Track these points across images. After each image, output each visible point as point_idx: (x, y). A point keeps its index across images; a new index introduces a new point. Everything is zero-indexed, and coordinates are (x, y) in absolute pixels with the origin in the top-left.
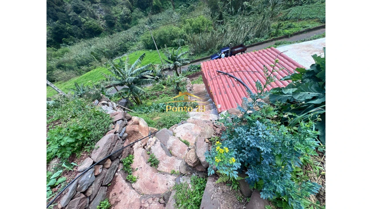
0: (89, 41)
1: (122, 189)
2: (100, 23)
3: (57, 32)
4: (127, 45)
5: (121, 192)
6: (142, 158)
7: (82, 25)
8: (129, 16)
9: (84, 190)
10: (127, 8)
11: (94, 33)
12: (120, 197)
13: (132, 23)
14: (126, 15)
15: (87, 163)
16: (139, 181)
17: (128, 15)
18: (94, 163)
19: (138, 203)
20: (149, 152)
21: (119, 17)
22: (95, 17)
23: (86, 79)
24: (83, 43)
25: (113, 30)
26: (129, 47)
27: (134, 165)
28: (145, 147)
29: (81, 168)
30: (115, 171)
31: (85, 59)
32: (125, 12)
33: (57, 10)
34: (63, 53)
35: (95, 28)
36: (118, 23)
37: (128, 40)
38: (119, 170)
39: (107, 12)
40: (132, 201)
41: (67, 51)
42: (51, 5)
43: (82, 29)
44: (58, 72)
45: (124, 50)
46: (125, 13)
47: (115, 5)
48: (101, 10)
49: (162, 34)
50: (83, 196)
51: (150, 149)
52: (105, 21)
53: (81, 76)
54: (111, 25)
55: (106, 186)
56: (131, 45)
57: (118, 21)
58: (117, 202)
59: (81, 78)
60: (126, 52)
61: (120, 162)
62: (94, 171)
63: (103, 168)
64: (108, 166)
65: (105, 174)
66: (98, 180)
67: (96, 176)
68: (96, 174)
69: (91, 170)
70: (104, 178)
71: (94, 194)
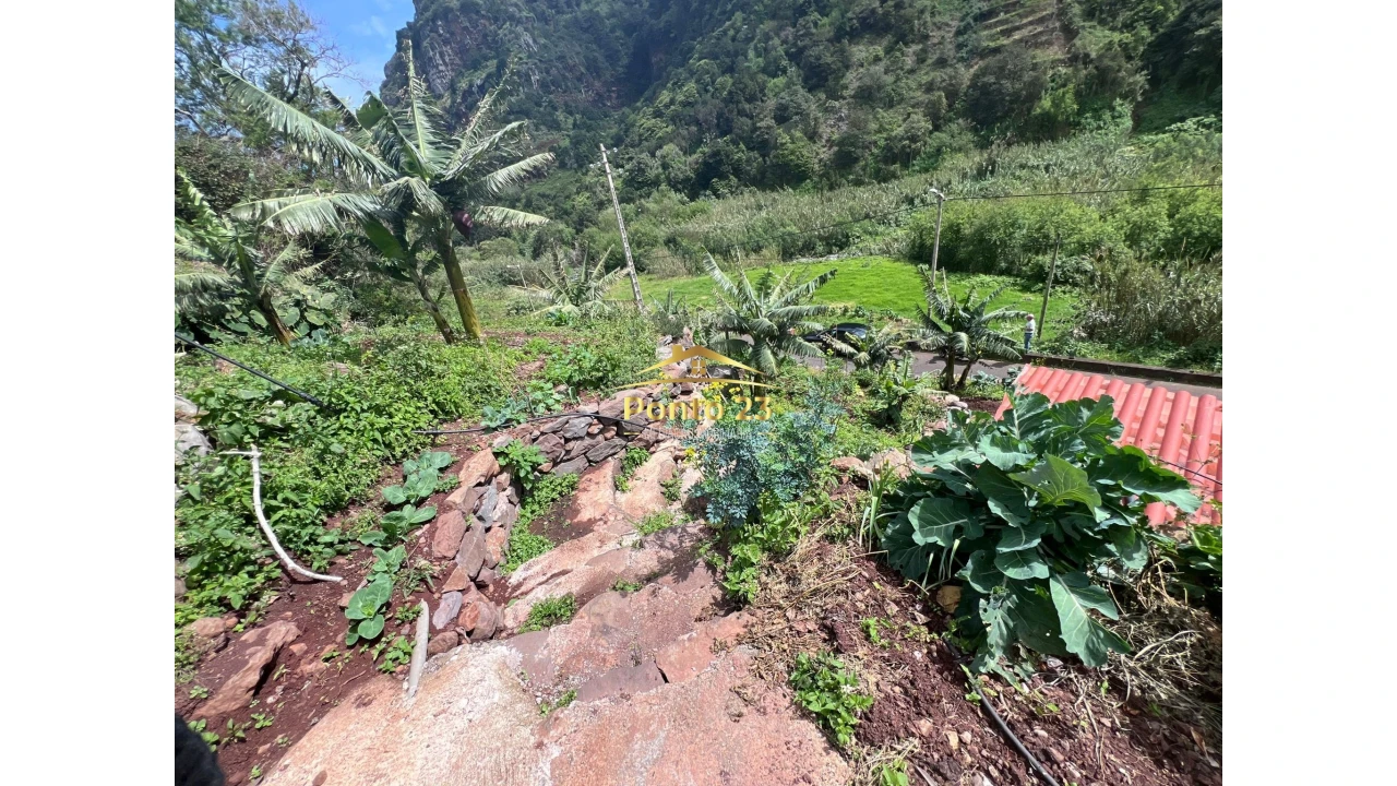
0: (762, 197)
1: (602, 480)
2: (817, 154)
3: (711, 161)
4: (857, 229)
5: (597, 483)
6: (658, 468)
7: (773, 153)
8: (915, 142)
9: (568, 435)
10: (925, 116)
11: (788, 175)
12: (593, 487)
13: (914, 165)
14: (908, 138)
15: (590, 408)
16: (629, 495)
17: (914, 139)
18: (597, 413)
19: (604, 507)
20: (677, 474)
21: (882, 143)
22: (813, 136)
23: (701, 290)
24: (749, 197)
25: (842, 176)
26: (858, 237)
27: (639, 471)
28: (679, 461)
29: (582, 408)
30: (611, 452)
31: (729, 239)
32: (913, 128)
33: (741, 113)
34: (694, 213)
35: (797, 165)
36: (868, 159)
37: (867, 216)
38: (616, 456)
39: (854, 124)
40: (601, 501)
41: (703, 211)
42: (736, 98)
43: (765, 162)
44: (660, 254)
45: (837, 241)
46: (907, 132)
47: (891, 106)
48: (841, 119)
49: (999, 221)
50: (562, 441)
51: (683, 471)
52: (836, 149)
53: (695, 279)
54: (844, 163)
55: (589, 461)
56: (870, 234)
57: (872, 154)
58: (585, 490)
59: (693, 283)
60: (841, 248)
61: (625, 447)
62: (590, 425)
63: (601, 432)
64: (608, 435)
65: (598, 443)
66: (588, 441)
67: (588, 434)
68: (590, 430)
69: (589, 420)
70: (594, 446)
71: (573, 454)
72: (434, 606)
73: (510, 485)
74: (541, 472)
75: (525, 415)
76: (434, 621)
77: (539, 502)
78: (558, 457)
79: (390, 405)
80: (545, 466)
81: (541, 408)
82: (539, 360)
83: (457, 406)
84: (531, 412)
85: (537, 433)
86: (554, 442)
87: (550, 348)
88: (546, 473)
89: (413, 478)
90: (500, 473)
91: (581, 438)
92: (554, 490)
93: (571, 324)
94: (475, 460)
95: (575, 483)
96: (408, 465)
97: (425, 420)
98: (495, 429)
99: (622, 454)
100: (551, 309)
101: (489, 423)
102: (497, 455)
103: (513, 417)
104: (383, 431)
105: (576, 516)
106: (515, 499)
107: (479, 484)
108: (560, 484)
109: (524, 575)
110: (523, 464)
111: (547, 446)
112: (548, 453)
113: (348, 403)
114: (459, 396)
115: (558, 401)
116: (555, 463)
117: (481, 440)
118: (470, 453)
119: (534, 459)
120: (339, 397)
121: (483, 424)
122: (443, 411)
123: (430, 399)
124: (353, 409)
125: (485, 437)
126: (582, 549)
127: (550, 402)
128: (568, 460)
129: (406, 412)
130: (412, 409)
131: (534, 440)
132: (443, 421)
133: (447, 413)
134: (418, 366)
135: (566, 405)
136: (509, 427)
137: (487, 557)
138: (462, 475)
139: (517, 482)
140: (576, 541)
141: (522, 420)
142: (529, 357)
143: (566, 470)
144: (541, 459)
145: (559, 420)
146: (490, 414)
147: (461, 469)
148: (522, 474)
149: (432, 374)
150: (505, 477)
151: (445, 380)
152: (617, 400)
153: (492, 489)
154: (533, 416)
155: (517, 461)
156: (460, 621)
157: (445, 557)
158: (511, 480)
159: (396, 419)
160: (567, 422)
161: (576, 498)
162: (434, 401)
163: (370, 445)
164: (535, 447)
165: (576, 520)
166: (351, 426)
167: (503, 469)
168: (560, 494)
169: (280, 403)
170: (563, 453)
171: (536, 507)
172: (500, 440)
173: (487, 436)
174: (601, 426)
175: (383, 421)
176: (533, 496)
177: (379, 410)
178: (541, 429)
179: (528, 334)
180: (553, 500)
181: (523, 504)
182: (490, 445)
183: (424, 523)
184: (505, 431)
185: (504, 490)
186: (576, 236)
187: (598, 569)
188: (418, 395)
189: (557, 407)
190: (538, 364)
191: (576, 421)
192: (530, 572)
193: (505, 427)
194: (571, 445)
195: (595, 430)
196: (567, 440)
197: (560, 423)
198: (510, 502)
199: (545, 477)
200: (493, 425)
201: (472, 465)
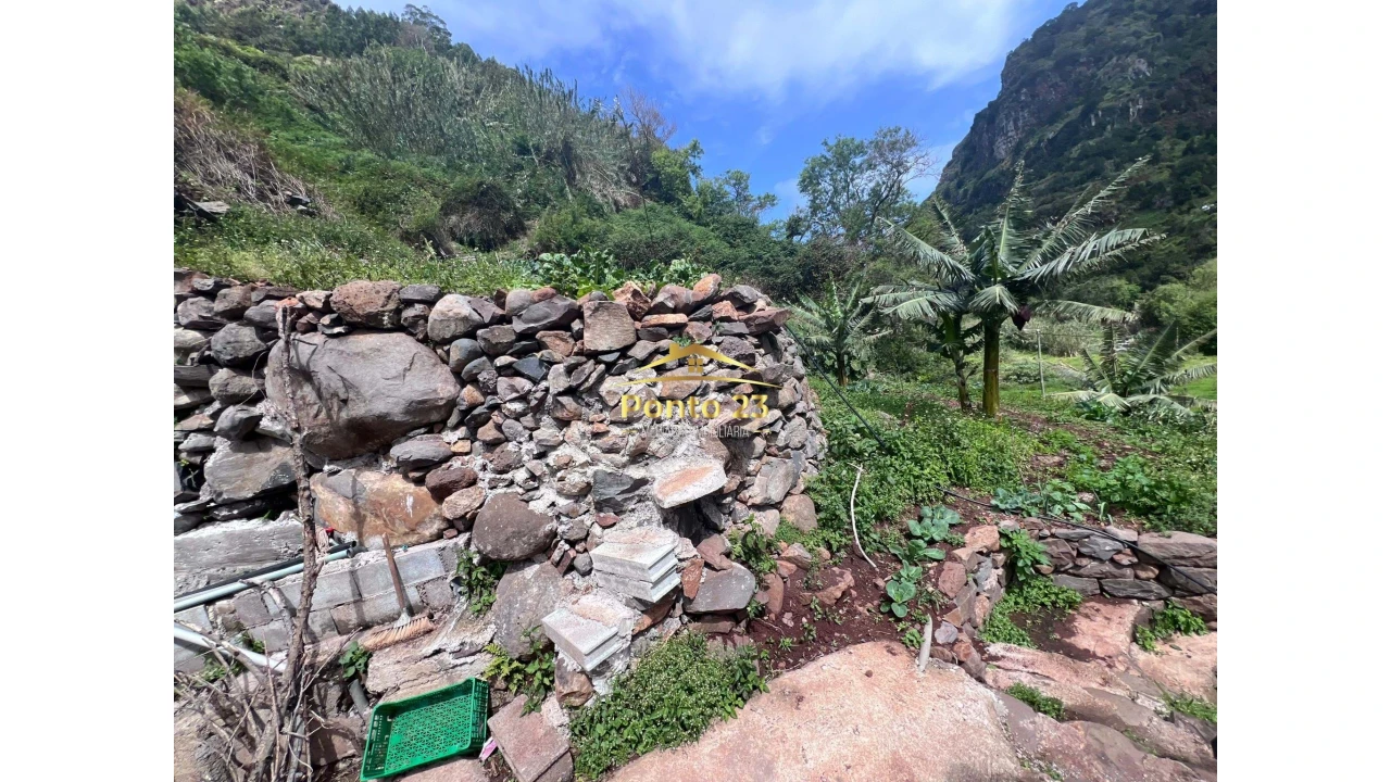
1: (1115, 619)
5: (1108, 618)
9: (1083, 550)
12: (1099, 618)
15: (1128, 534)
16: (1154, 656)
18: (1135, 543)
19: (1112, 650)
27: (1181, 639)
29: (1112, 529)
30: (1139, 595)
38: (1145, 603)
40: (1109, 640)
50: (1075, 553)
55: (1102, 590)
58: (1088, 616)
61: (1165, 599)
62: (1119, 552)
63: (1132, 566)
64: (1143, 574)
65: (1123, 576)
66: (1108, 568)
67: (1112, 560)
68: (1117, 557)
69: (1119, 546)
70: (1115, 577)
71: (1082, 571)
72: (937, 625)
73: (1003, 566)
74: (1037, 570)
75: (1036, 510)
76: (936, 635)
77: (1026, 598)
78: (1062, 566)
79: (924, 460)
80: (1045, 567)
81: (1057, 510)
82: (1059, 455)
83: (970, 477)
84: (1045, 508)
85: (1046, 532)
86: (1064, 550)
87: (1077, 445)
88: (1043, 575)
89: (927, 521)
90: (998, 551)
91: (1101, 561)
92: (1046, 595)
93: (1109, 421)
94: (982, 530)
95: (1075, 602)
96: (927, 510)
97: (943, 480)
98: (1003, 511)
99: (1158, 605)
100: (1083, 395)
101: (999, 503)
102: (1002, 535)
103: (1024, 507)
104: (916, 477)
105: (1069, 637)
106: (1004, 582)
107: (981, 553)
108: (1057, 595)
109: (1002, 653)
110: (1023, 554)
111: (1055, 550)
112: (1052, 557)
113: (900, 451)
114: (975, 469)
115: (1079, 510)
116: (1057, 571)
117: (987, 515)
118: (977, 523)
119: (1037, 556)
120: (897, 445)
121: (993, 502)
122: (956, 476)
123: (950, 464)
124: (902, 455)
125: (992, 514)
126: (1076, 672)
127: (1070, 507)
128: (1074, 575)
129: (933, 469)
130: (937, 468)
131: (1041, 538)
132: (954, 484)
133: (958, 479)
134: (952, 436)
135: (1089, 517)
136: (1017, 514)
137: (973, 617)
138: (967, 537)
139: (1011, 568)
140: (1069, 660)
141: (1033, 514)
142: (1048, 450)
143: (1069, 585)
144: (1044, 559)
145: (1078, 530)
146: (1002, 496)
147: (967, 532)
148: (1020, 564)
149: (959, 444)
150: (1001, 557)
151: (966, 452)
152: (1171, 541)
153: (988, 562)
154: (1045, 514)
155: (1018, 550)
156: (955, 648)
157: (946, 595)
158: (1006, 562)
159: (926, 472)
160: (1088, 537)
161: (1072, 619)
162: (953, 467)
163: (906, 484)
164: (1040, 546)
165: (1068, 640)
166: (897, 467)
167: (1001, 550)
168: (1054, 603)
169: (858, 435)
170: (1071, 565)
171: (1021, 600)
172: (1008, 523)
173: (994, 514)
174: (1136, 560)
175: (917, 471)
176: (1021, 590)
177: (917, 461)
178: (1053, 531)
179: (1048, 421)
180: (1043, 604)
181: (1009, 590)
182: (997, 524)
183: (935, 560)
184: (1012, 516)
185: (997, 568)
186: (1140, 295)
187: (1100, 702)
188: (944, 459)
189: (1076, 515)
190: (1057, 459)
191: (1101, 541)
192: (1008, 654)
193: (1013, 513)
194: (1084, 562)
195: (1125, 561)
196: (1080, 555)
197: (1078, 534)
198: (999, 582)
199: (1040, 578)
200: (1002, 506)
201: (978, 534)
